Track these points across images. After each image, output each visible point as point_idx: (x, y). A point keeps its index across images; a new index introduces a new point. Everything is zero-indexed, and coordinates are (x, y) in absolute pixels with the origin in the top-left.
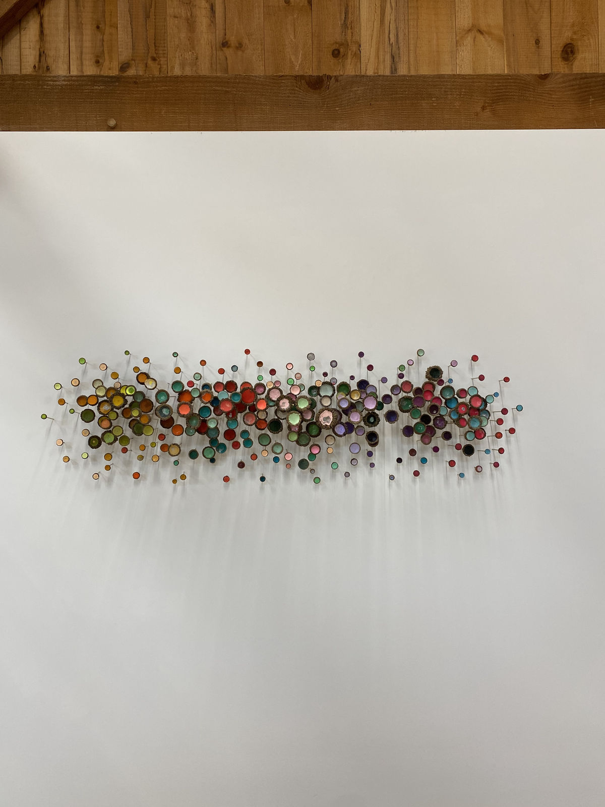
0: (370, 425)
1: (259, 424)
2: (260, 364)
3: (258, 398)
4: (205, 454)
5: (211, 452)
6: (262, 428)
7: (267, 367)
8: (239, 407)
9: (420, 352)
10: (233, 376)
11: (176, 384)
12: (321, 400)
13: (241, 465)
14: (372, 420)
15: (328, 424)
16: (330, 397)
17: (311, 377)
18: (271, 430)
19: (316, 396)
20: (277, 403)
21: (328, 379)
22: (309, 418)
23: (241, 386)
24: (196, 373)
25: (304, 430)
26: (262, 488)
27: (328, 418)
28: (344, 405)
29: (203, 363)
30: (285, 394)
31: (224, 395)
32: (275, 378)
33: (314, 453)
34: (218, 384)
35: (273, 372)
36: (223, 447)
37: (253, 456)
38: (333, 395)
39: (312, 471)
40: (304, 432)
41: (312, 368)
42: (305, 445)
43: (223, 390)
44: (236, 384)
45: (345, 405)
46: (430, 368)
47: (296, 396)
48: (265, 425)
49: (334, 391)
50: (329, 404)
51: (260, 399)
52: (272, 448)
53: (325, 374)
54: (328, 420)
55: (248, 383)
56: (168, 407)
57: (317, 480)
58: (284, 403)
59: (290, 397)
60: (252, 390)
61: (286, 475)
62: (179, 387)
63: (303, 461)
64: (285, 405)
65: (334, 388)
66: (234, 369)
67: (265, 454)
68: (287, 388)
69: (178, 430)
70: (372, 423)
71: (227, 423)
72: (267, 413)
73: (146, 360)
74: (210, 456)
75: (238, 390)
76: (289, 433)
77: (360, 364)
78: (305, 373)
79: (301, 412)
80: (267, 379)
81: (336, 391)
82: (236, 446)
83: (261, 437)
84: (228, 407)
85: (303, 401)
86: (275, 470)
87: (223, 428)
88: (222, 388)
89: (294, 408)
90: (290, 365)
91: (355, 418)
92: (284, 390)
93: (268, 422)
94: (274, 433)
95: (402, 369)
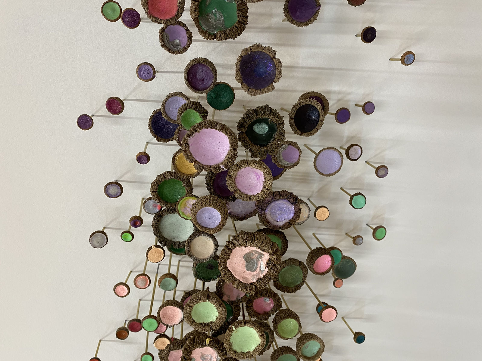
14: (262, 129)
21: (148, 219)
27: (248, 258)
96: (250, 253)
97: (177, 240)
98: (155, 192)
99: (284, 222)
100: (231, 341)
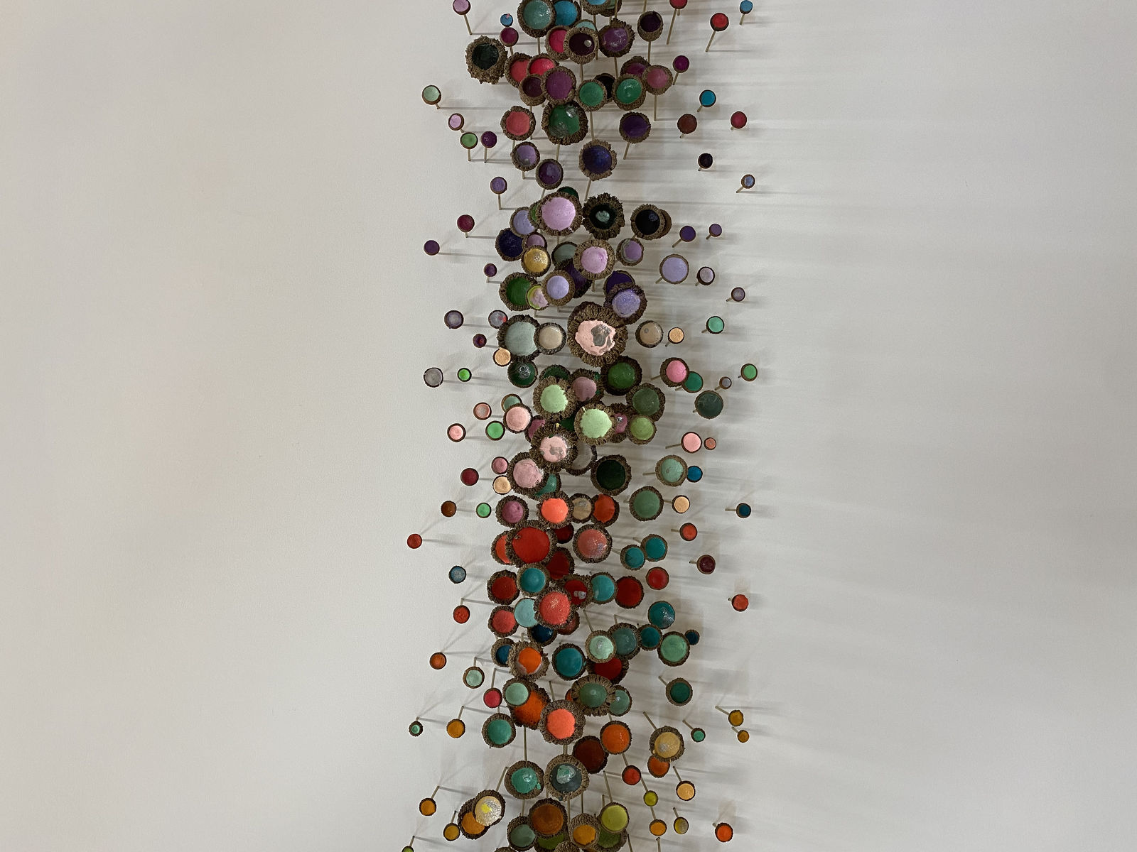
0: (617, 220)
1: (603, 517)
2: (448, 509)
3: (537, 518)
4: (676, 659)
5: (672, 643)
6: (613, 508)
7: (454, 490)
8: (559, 567)
9: (432, 97)
10: (477, 577)
11: (491, 735)
12: (546, 351)
13: (707, 564)
14: (604, 216)
15: (613, 332)
16: (539, 328)
17: (486, 379)
18: (621, 486)
19: (534, 368)
20: (552, 469)
21: (492, 335)
22: (593, 385)
23: (502, 562)
24: (465, 681)
25: (623, 400)
26: (764, 512)
27: (595, 332)
28: (562, 288)
29: (437, 662)
30: (527, 448)
31: (525, 610)
32: (485, 472)
33: (685, 374)
34: (495, 624)
35: (470, 477)
36: (660, 612)
37: (686, 534)
38: (534, 322)
39: (724, 383)
40: (629, 400)
41: (464, 376)
42: (662, 398)
43: (512, 610)
44: (497, 574)
45: (563, 285)
46: (471, 70)
47: (533, 419)
48: (606, 500)
49: (522, 318)
50: (557, 330)
51: (540, 514)
52: (669, 484)
53: (480, 341)
54: (601, 333)
55: (495, 544)
56: (554, 768)
57: (749, 373)
58: (552, 451)
59: (536, 433)
60: (513, 533)
61: (730, 450)
62: (499, 727)
63: (701, 405)
64: (556, 447)
65: (515, 319)
66: (458, 575)
67: (683, 504)
68: (513, 442)
69: (616, 737)
70: (613, 215)
71: (600, 603)
72: (578, 495)
73: (428, 806)
74: (682, 645)
75: (515, 569)
76: (632, 438)
77: (456, 255)
78: (477, 393)
79: (578, 406)
80: (488, 492)
81: (525, 313)
82: (658, 579)
83: (640, 513)
84: (559, 603)
85: (550, 399)
86: (717, 479)
87: (612, 613)
88: (507, 613)
89: (568, 424)
90: (453, 432)
91: (598, 260)
92: (518, 448)
93: (599, 493)
94: (630, 478)
95: (471, 140)
96: (597, 327)
97: (523, 355)
98: (504, 291)
99: (631, 314)
100: (582, 426)
